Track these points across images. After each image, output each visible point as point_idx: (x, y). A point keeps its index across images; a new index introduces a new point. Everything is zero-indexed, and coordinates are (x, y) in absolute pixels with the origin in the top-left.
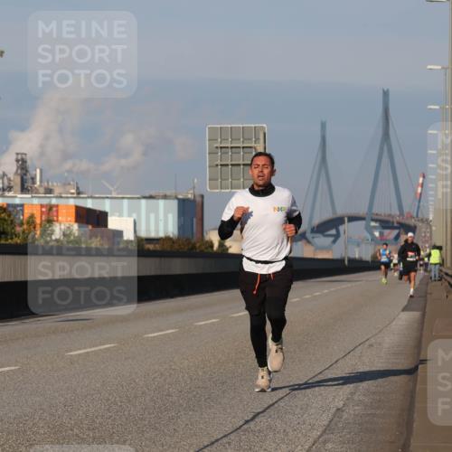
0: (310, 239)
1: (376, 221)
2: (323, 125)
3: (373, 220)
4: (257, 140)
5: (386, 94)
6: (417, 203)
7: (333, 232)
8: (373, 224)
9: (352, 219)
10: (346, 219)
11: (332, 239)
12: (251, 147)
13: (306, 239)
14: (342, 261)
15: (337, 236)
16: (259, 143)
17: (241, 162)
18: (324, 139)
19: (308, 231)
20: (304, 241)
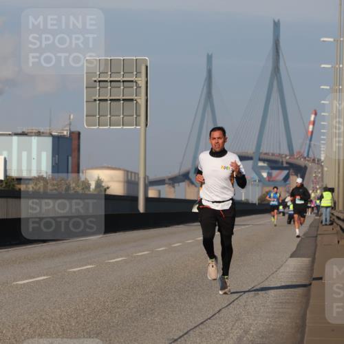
0: (193, 180)
1: (264, 160)
2: (210, 58)
3: (261, 160)
4: (138, 73)
5: (277, 25)
6: (308, 142)
8: (261, 164)
12: (132, 81)
13: (189, 179)
16: (140, 77)
17: (121, 97)
18: (210, 72)
19: (192, 171)
20: (187, 182)
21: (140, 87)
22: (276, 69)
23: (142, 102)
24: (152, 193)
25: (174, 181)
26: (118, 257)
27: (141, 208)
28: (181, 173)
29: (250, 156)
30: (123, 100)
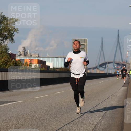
0: (98, 68)
1: (116, 63)
2: (102, 39)
3: (115, 63)
4: (85, 42)
5: (119, 30)
6: (126, 59)
7: (105, 66)
8: (115, 64)
9: (109, 63)
10: (108, 63)
11: (104, 68)
12: (83, 44)
14: (107, 74)
15: (105, 67)
18: (102, 42)
19: (98, 66)
20: (97, 69)
21: (85, 46)
22: (118, 41)
23: (86, 49)
24: (88, 71)
25: (94, 68)
29: (112, 62)
30: (81, 49)
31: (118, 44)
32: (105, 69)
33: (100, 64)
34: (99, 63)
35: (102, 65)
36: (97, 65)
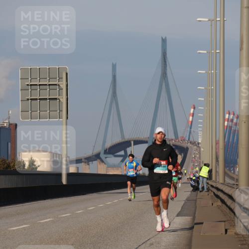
2: (114, 67)
4: (60, 78)
5: (164, 41)
6: (189, 129)
7: (122, 153)
9: (137, 142)
10: (132, 143)
11: (121, 159)
12: (56, 85)
13: (100, 159)
15: (125, 157)
16: (62, 81)
17: (48, 97)
18: (114, 77)
19: (102, 152)
20: (98, 160)
21: (62, 89)
22: (164, 74)
23: (64, 100)
24: (72, 170)
25: (89, 160)
26: (47, 219)
27: (64, 181)
28: (94, 154)
30: (49, 99)
31: (164, 84)
32: (122, 161)
33: (108, 145)
34: (104, 142)
35: (113, 150)
36: (99, 149)
